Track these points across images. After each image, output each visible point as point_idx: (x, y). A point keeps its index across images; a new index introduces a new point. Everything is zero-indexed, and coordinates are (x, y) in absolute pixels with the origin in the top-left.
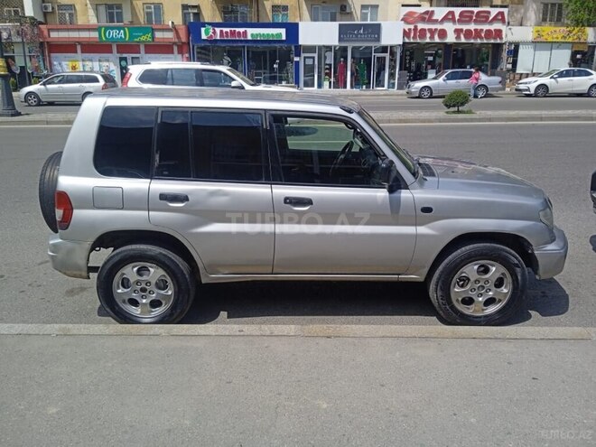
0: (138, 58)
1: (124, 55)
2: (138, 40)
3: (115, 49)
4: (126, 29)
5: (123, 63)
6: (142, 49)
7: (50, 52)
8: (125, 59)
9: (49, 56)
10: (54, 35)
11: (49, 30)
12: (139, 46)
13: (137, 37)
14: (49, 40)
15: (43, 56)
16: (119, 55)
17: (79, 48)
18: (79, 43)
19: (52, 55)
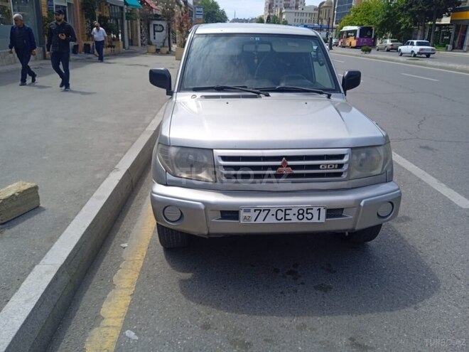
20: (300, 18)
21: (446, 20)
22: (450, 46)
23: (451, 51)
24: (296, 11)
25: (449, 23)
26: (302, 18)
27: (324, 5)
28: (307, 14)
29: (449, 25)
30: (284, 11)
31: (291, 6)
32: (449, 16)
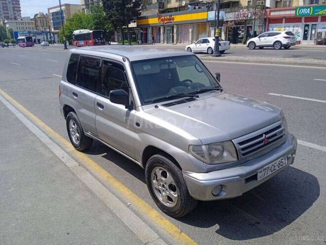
0: (316, 25)
1: (308, 23)
2: (317, 14)
3: (303, 20)
4: (312, 8)
5: (307, 28)
6: (319, 19)
7: (269, 23)
8: (308, 26)
9: (268, 26)
10: (272, 14)
11: (270, 11)
12: (318, 17)
13: (317, 12)
14: (269, 17)
15: (265, 25)
16: (305, 23)
17: (284, 20)
18: (285, 17)
19: (270, 25)
20: (21, 26)
21: (132, 25)
22: (140, 42)
23: (141, 44)
24: (16, 21)
25: (136, 26)
26: (23, 26)
27: (38, 16)
28: (26, 23)
29: (135, 27)
30: (6, 21)
31: (10, 17)
32: (135, 22)
